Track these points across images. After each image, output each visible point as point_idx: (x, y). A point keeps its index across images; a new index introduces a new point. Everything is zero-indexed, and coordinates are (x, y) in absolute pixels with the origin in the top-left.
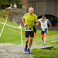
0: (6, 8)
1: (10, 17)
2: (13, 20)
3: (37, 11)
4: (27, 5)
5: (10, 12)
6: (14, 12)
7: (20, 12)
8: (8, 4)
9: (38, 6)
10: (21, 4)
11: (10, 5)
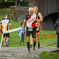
0: (10, 7)
1: (16, 17)
2: (19, 19)
3: (46, 9)
4: (34, 3)
5: (15, 11)
6: (20, 11)
7: (26, 10)
8: (13, 2)
9: (46, 4)
10: (27, 1)
11: (15, 2)
